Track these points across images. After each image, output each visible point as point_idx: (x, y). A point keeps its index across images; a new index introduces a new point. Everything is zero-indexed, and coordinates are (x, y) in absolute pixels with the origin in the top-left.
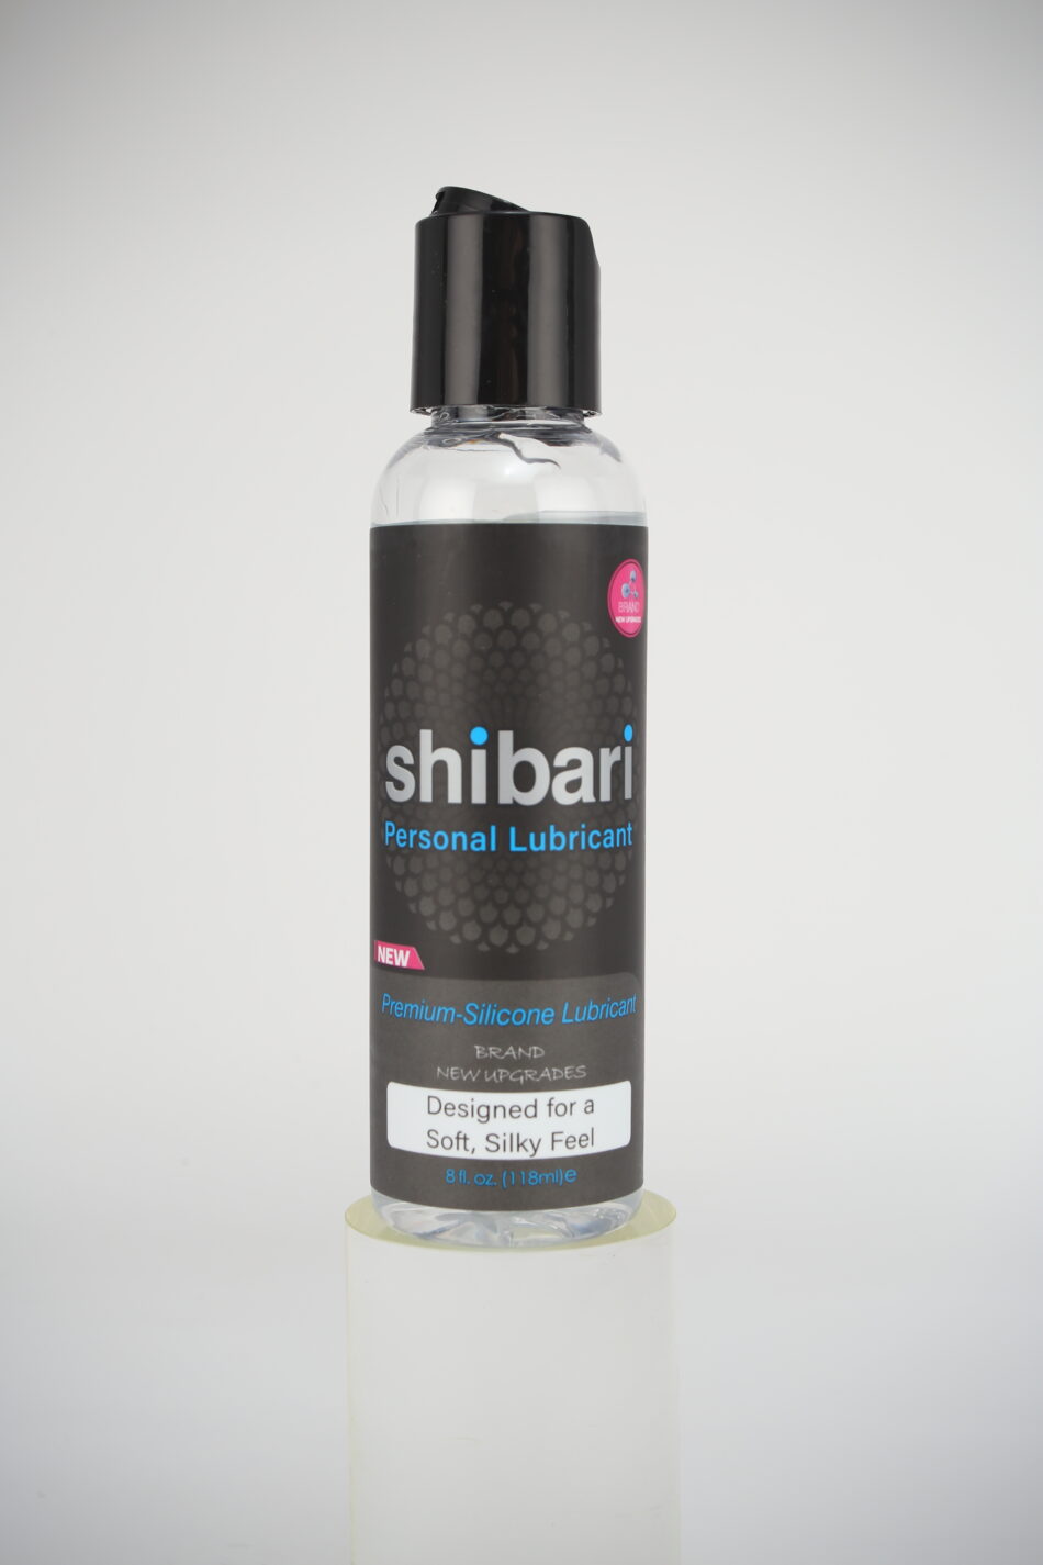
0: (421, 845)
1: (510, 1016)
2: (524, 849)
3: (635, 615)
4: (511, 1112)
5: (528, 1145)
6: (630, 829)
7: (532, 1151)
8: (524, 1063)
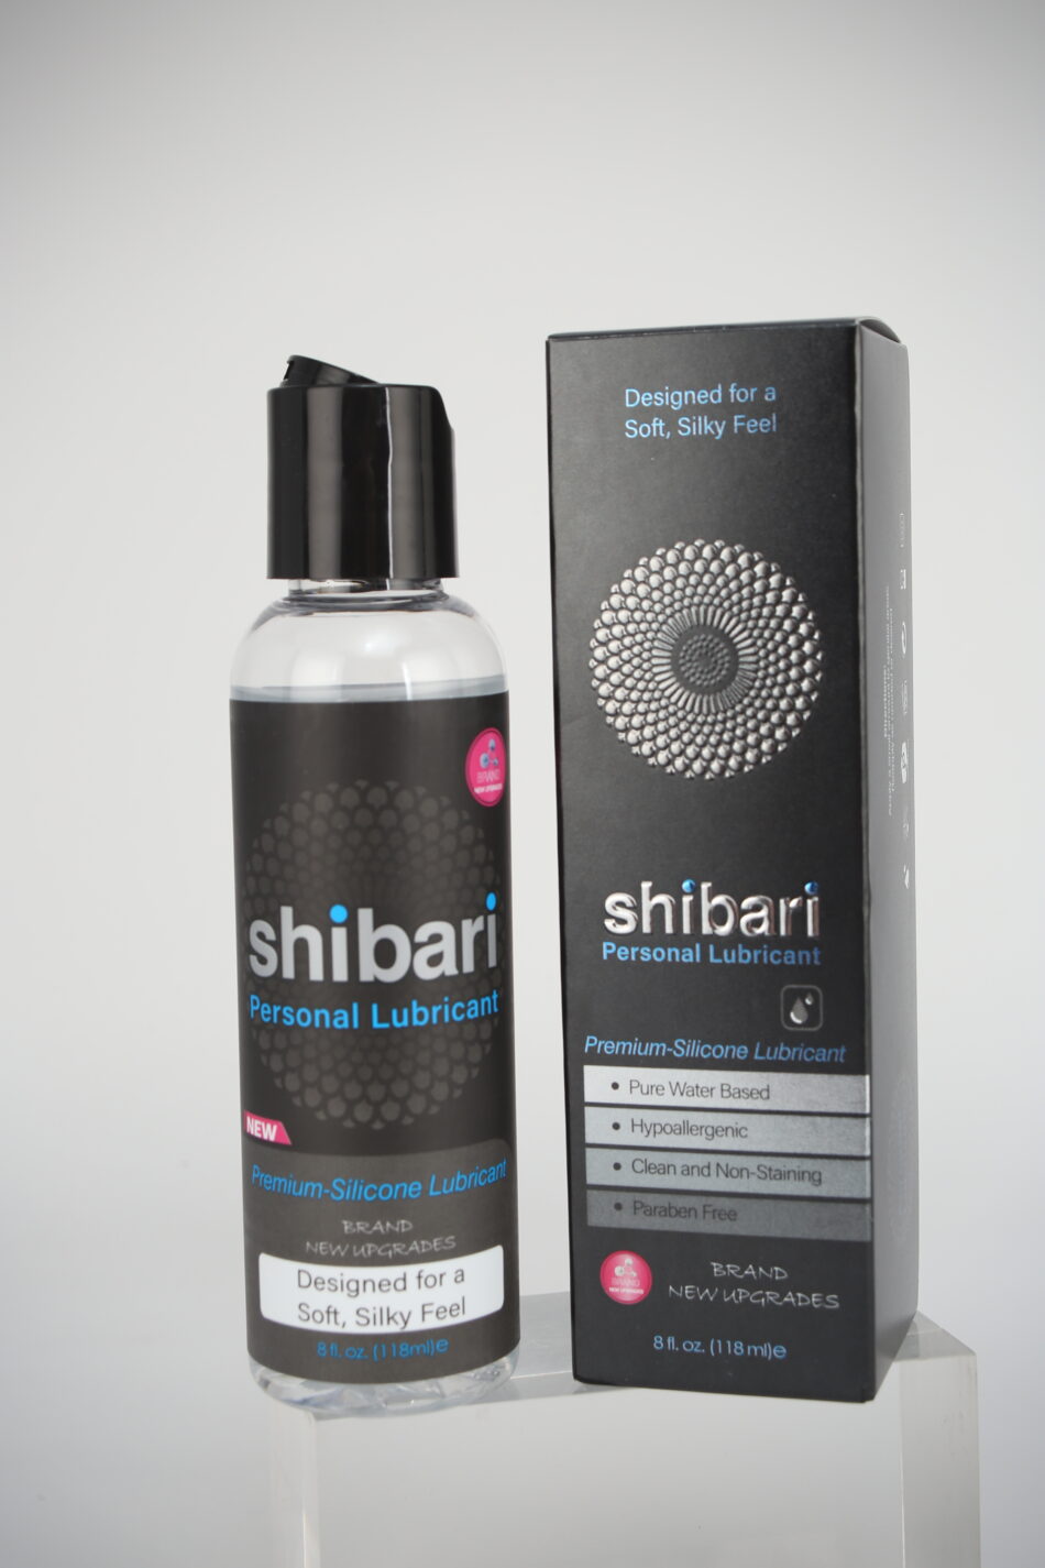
0: (285, 1021)
1: (377, 1192)
2: (386, 1025)
3: (495, 782)
4: (380, 1286)
5: (398, 1318)
6: (495, 996)
7: (403, 1325)
8: (392, 1237)
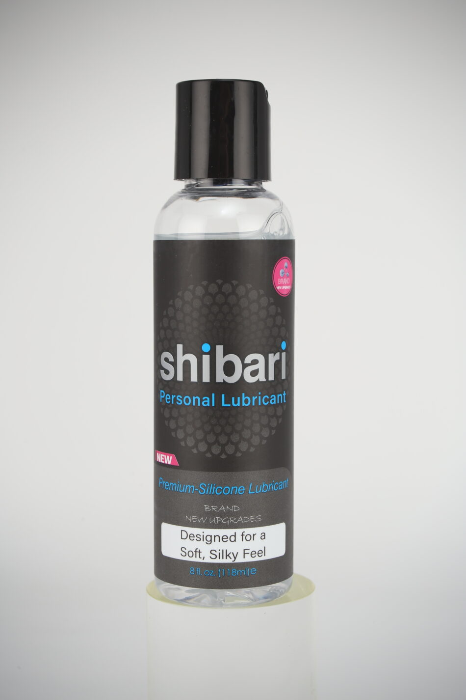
0: (177, 403)
1: (222, 490)
2: (229, 405)
3: (287, 285)
4: (223, 539)
5: (231, 555)
6: (284, 394)
7: (233, 559)
8: (229, 514)
